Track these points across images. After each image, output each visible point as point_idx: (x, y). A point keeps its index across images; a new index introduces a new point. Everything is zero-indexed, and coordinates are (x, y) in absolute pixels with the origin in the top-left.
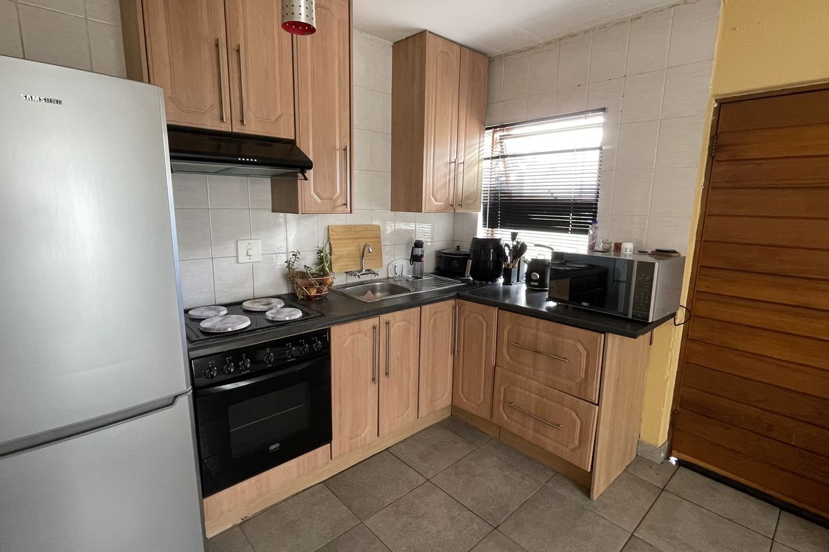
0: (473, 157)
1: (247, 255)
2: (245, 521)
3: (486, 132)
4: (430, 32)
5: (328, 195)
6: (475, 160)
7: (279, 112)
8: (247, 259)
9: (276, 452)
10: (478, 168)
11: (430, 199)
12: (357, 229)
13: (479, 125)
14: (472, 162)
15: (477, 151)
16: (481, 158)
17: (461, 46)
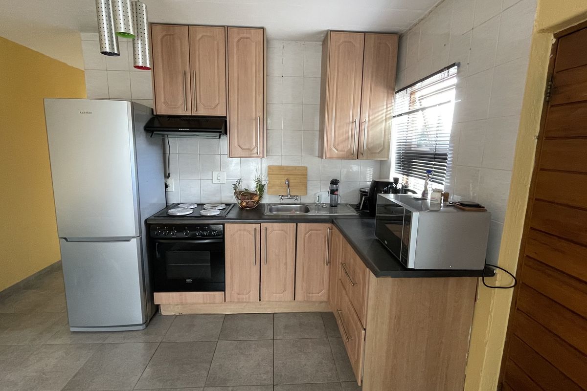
0: (378, 116)
1: (218, 179)
2: (180, 315)
3: (397, 95)
4: (331, 31)
5: (247, 147)
6: (382, 117)
7: (217, 102)
8: (218, 182)
9: (189, 284)
10: (385, 125)
11: (331, 149)
12: (289, 169)
13: (386, 91)
14: (378, 120)
15: (385, 111)
16: (388, 116)
17: (365, 33)
